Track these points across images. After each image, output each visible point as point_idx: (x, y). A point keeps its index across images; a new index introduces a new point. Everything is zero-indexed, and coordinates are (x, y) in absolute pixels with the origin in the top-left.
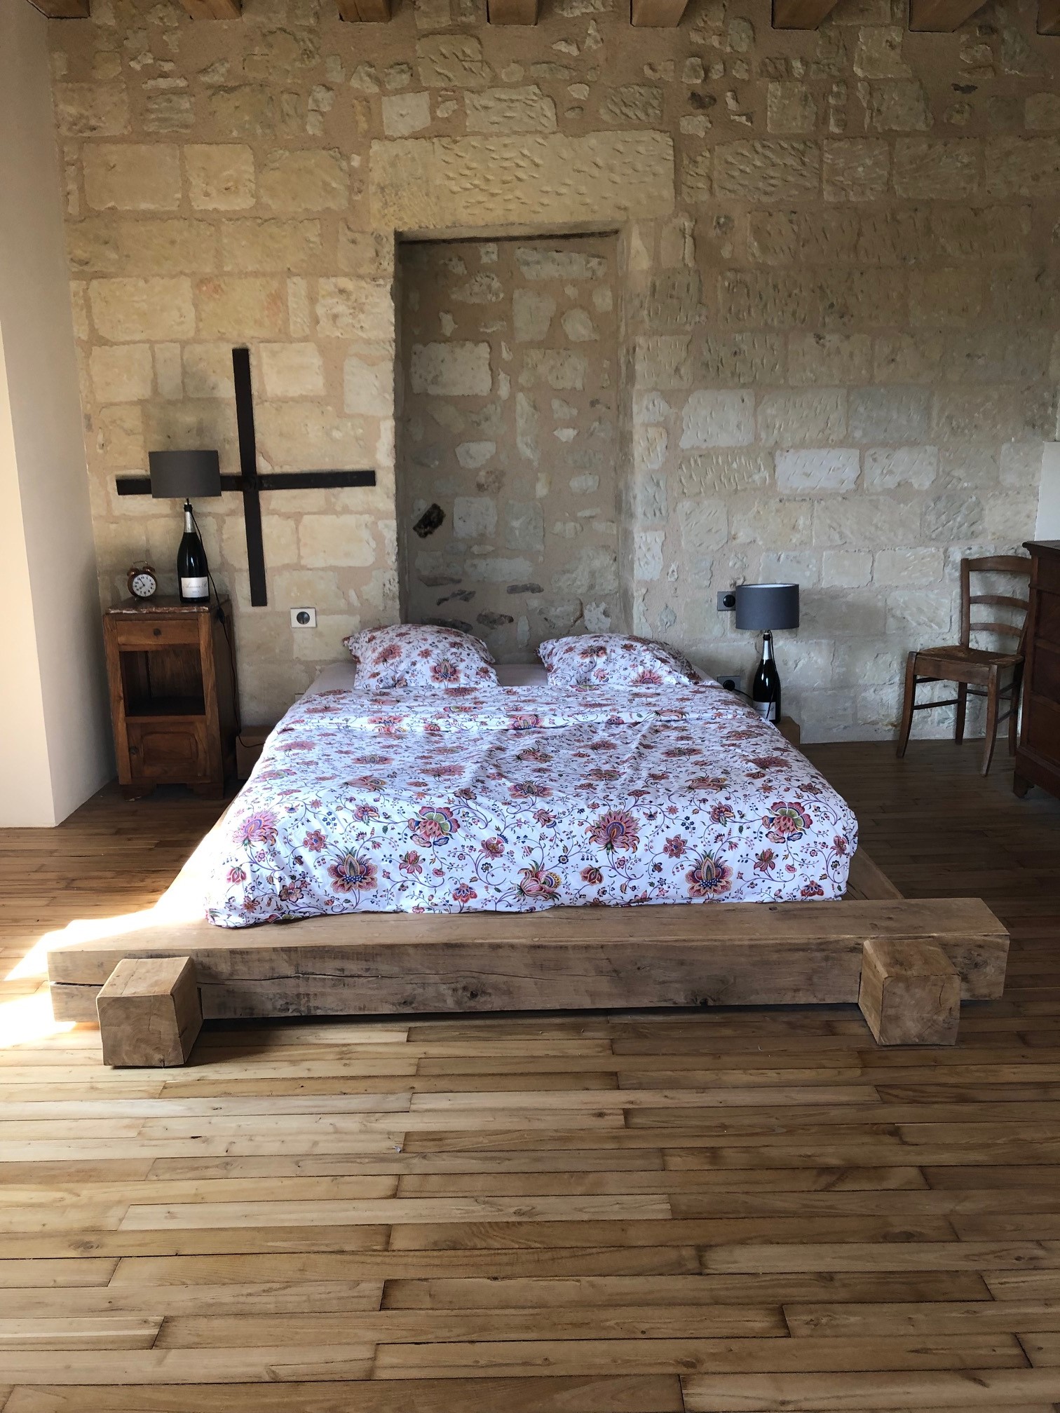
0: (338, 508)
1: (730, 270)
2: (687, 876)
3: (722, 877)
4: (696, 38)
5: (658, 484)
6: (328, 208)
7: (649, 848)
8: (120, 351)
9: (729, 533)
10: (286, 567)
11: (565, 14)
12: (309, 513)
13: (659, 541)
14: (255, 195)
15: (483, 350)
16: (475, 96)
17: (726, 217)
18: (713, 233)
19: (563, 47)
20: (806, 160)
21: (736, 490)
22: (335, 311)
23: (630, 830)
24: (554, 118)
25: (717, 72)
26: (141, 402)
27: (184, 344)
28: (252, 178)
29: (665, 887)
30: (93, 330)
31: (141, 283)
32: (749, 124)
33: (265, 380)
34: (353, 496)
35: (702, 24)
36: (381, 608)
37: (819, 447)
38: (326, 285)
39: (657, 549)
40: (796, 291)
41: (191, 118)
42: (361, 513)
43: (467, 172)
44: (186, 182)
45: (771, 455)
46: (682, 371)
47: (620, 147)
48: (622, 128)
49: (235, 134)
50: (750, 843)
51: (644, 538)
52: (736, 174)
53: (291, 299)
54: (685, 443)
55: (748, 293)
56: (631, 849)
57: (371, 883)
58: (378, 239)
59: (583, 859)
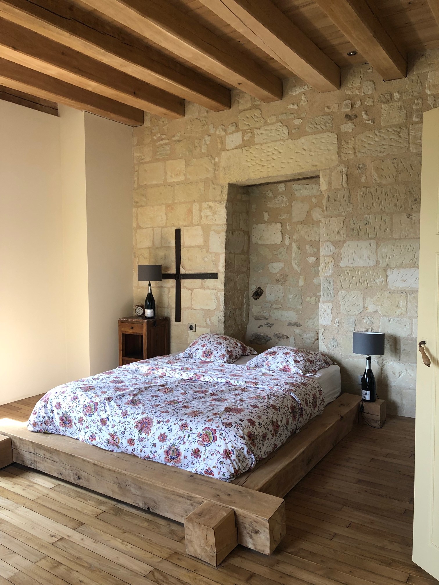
0: (205, 287)
1: (364, 187)
2: (164, 451)
3: (178, 456)
4: (348, 92)
5: (330, 282)
6: (207, 177)
7: (153, 436)
8: (145, 230)
9: (364, 307)
10: (188, 308)
11: (293, 94)
12: (195, 289)
13: (330, 307)
14: (185, 175)
15: (279, 226)
16: (258, 130)
17: (363, 164)
18: (357, 172)
19: (291, 106)
20: (401, 135)
21: (367, 287)
22: (207, 214)
23: (149, 426)
24: (287, 134)
25: (358, 104)
26: (149, 248)
27: (162, 228)
28: (184, 169)
29: (156, 454)
30: (138, 224)
31: (152, 208)
32: (373, 123)
33: (185, 240)
34: (210, 282)
35: (351, 86)
36: (217, 327)
37: (410, 268)
38: (205, 205)
39: (329, 311)
40: (397, 194)
41: (169, 152)
42: (213, 289)
43: (254, 159)
44: (166, 173)
45: (385, 270)
46: (341, 233)
47: (314, 141)
48: (315, 133)
49: (181, 155)
50: (190, 444)
51: (323, 306)
52: (366, 145)
53: (194, 211)
54: (342, 264)
55: (372, 197)
56: (147, 434)
57: (71, 426)
58: (222, 187)
59: (130, 434)
